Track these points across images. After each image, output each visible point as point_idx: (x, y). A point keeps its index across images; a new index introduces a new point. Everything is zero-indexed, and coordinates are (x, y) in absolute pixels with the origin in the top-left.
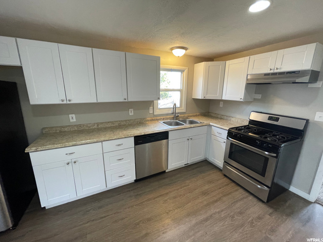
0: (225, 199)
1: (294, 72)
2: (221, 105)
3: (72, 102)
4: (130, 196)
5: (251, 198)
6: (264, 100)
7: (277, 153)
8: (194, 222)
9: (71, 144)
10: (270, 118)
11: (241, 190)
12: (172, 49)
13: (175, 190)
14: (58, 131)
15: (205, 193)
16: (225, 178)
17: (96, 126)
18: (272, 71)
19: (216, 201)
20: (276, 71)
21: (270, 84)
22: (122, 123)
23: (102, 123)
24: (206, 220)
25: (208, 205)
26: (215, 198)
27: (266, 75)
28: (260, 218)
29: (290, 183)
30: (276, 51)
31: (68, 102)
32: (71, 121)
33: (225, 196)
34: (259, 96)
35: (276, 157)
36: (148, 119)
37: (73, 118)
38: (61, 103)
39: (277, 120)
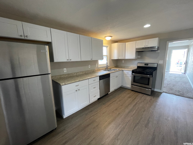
0: (137, 97)
1: (152, 47)
2: (123, 62)
3: (71, 61)
4: (101, 105)
5: (145, 95)
6: (142, 58)
7: (152, 75)
8: (132, 106)
9: (78, 80)
10: (145, 65)
11: (140, 94)
12: (105, 37)
13: (117, 99)
14: (59, 78)
15: (129, 97)
16: (133, 92)
17: (76, 74)
18: (145, 47)
19: (135, 99)
20: (146, 47)
21: (143, 51)
22: (86, 72)
23: (78, 72)
24: (136, 104)
25: (133, 100)
26: (134, 98)
27: (143, 48)
28: (151, 100)
29: (154, 88)
30: (146, 40)
31: (70, 61)
32: (64, 72)
33: (137, 96)
34: (139, 57)
35: (152, 77)
36: (96, 70)
37: (65, 70)
38: (67, 61)
39: (148, 65)
